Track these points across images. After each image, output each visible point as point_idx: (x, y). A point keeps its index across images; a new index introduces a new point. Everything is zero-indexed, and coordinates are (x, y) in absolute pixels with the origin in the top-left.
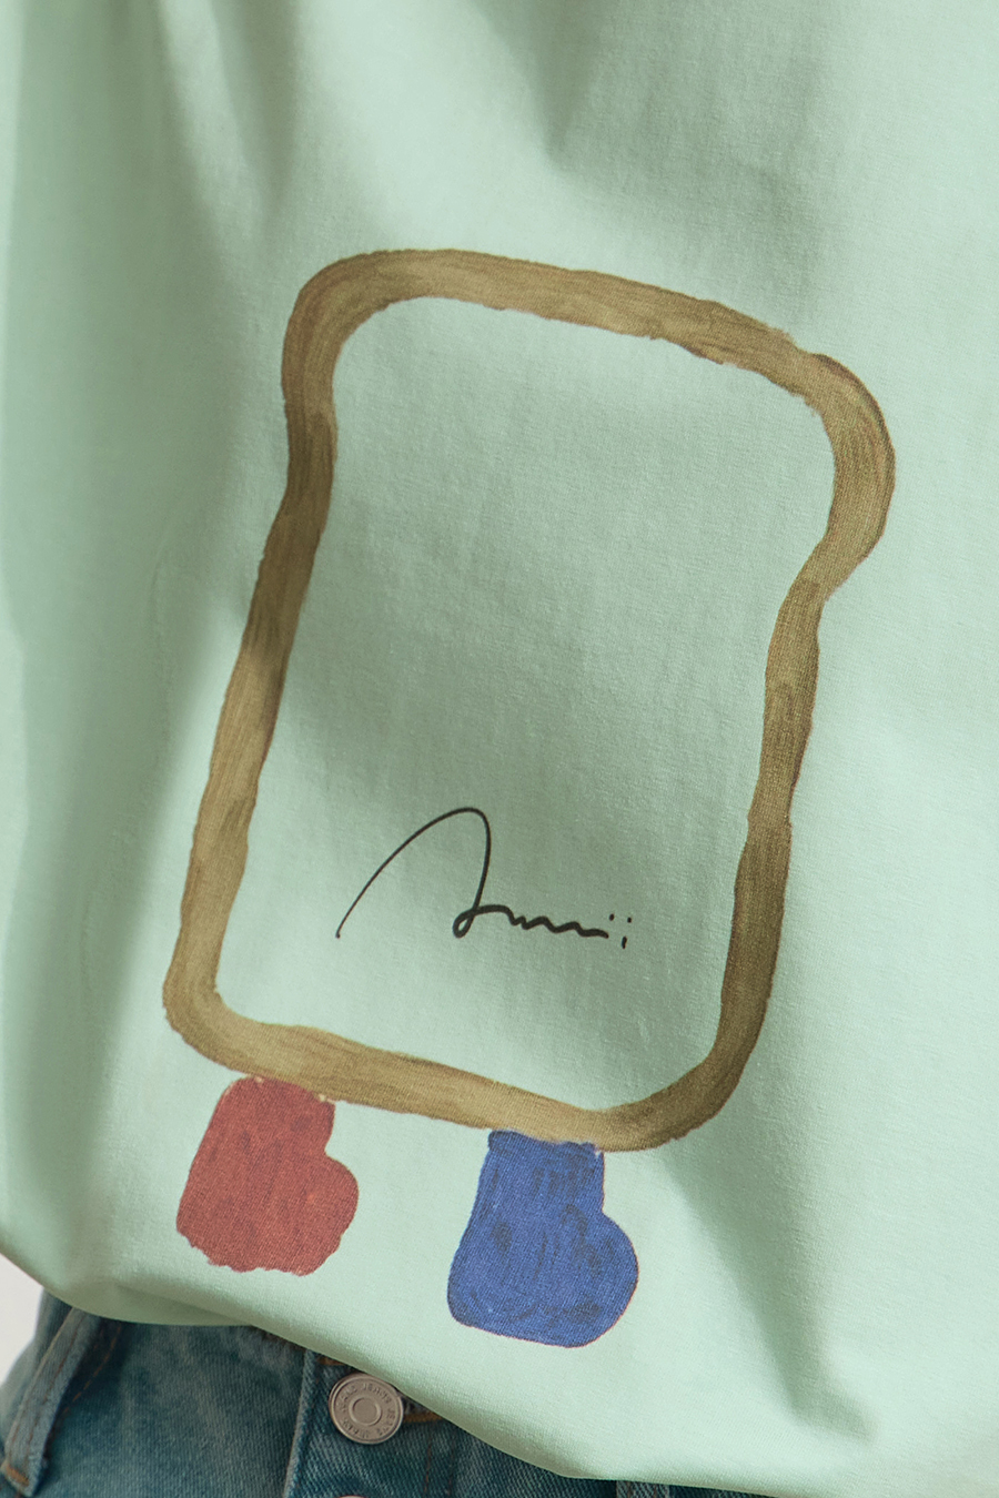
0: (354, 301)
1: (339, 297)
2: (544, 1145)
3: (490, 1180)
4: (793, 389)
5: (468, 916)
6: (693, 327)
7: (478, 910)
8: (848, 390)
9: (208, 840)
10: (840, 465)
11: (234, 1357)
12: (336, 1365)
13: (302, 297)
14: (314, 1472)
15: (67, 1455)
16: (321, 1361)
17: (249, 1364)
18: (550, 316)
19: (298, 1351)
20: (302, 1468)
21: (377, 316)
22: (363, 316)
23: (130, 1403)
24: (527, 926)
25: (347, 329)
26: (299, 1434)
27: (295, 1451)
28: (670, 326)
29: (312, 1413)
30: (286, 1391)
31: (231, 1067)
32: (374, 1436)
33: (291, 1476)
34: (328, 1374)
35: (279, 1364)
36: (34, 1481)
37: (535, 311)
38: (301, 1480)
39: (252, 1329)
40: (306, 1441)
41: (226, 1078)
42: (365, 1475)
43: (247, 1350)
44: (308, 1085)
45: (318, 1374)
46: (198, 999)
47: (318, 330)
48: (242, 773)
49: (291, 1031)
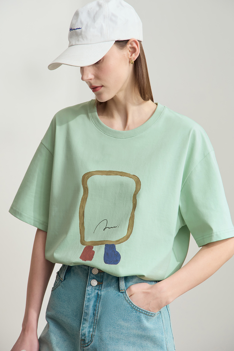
0: (88, 176)
1: (86, 176)
2: (110, 245)
3: (105, 249)
4: (131, 178)
5: (105, 229)
6: (120, 174)
7: (106, 228)
8: (136, 177)
9: (81, 227)
10: (136, 183)
11: (82, 267)
12: (92, 267)
13: (83, 177)
14: (91, 277)
15: (66, 277)
16: (91, 267)
17: (83, 268)
18: (107, 175)
19: (89, 267)
20: (89, 277)
21: (90, 177)
22: (89, 177)
23: (72, 272)
24: (110, 228)
25: (88, 179)
26: (89, 274)
27: (89, 275)
28: (118, 174)
29: (90, 272)
30: (87, 270)
31: (85, 245)
32: (96, 274)
33: (88, 278)
34: (92, 268)
35: (87, 268)
36: (63, 280)
37: (106, 175)
38: (89, 278)
39: (83, 265)
40: (90, 274)
41: (85, 246)
42: (95, 277)
43: (83, 267)
44: (91, 245)
45: (91, 268)
46: (83, 241)
47: (85, 179)
48: (82, 220)
49: (90, 241)
